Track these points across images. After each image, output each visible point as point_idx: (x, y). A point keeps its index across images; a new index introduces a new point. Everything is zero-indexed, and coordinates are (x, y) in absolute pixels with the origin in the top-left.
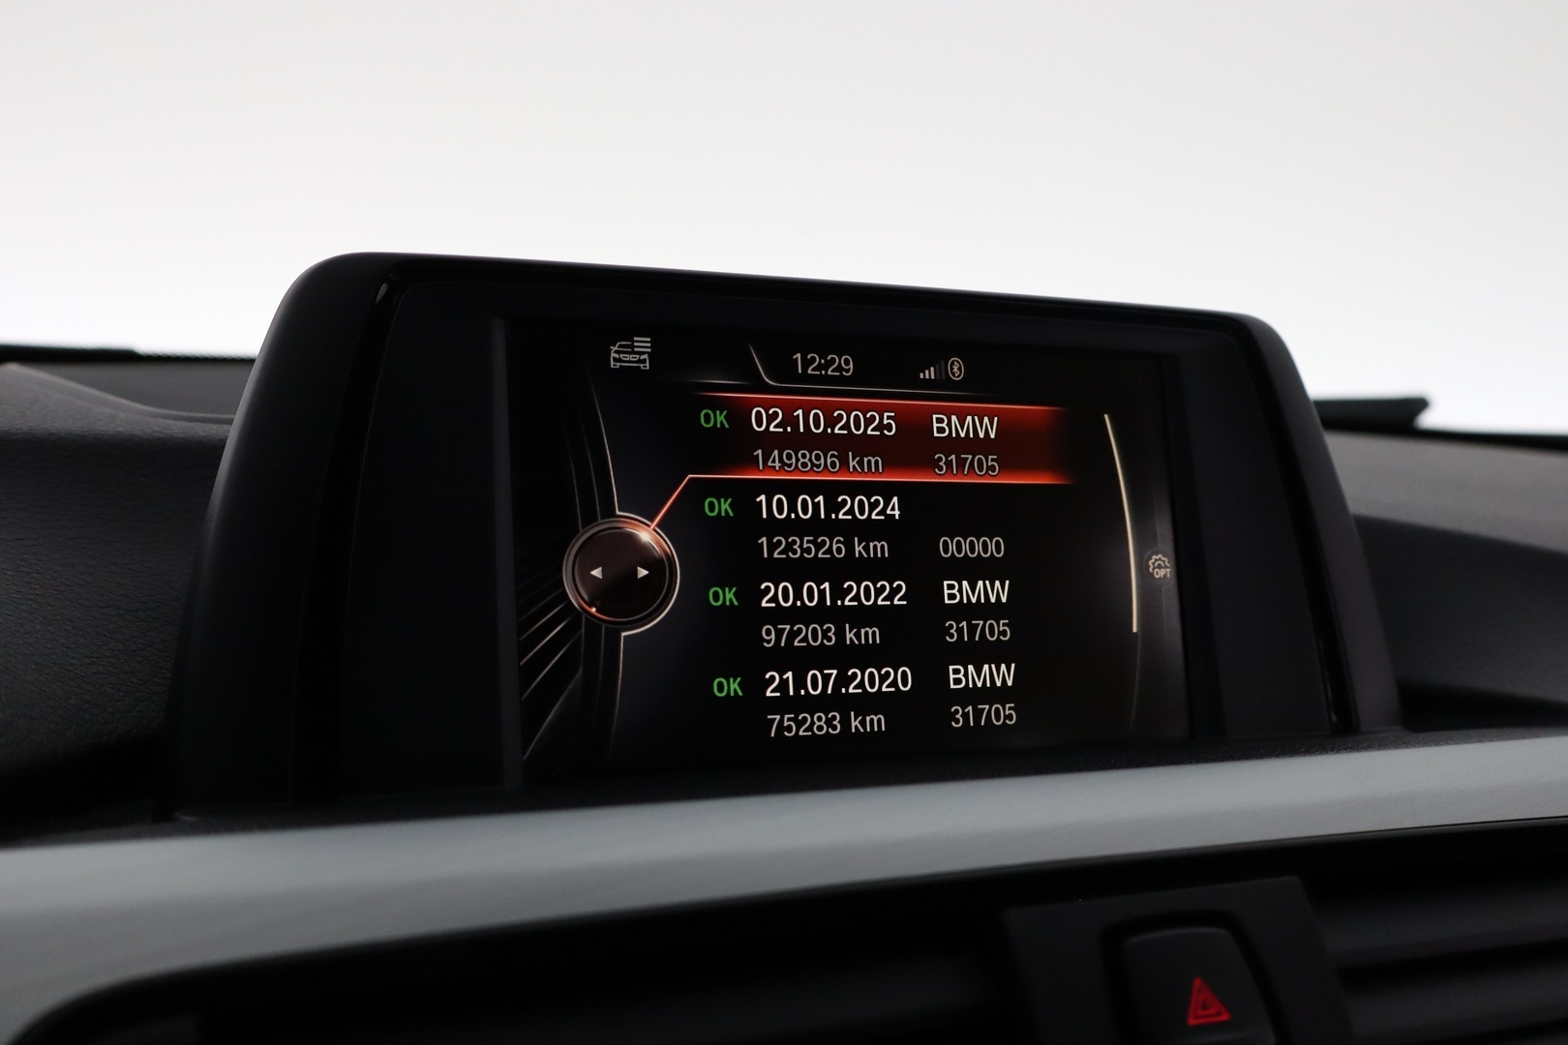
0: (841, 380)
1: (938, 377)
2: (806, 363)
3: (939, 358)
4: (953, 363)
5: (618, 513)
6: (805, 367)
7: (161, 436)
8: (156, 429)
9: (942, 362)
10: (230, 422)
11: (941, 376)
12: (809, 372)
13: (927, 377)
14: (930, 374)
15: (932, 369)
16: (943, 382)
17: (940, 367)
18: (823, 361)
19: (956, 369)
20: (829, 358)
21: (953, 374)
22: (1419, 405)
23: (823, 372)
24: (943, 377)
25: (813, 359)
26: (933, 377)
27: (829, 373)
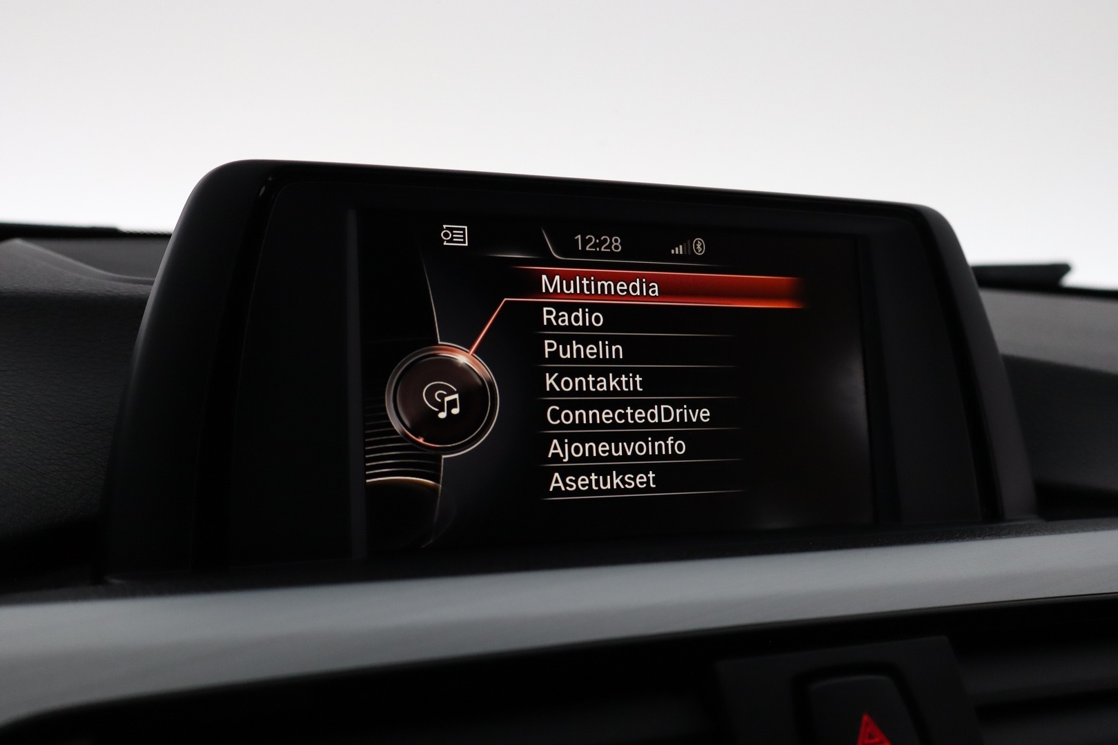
0: (612, 255)
1: (685, 253)
2: (585, 243)
3: (686, 239)
4: (697, 242)
5: (440, 343)
6: (584, 246)
7: (111, 294)
8: (108, 289)
9: (689, 242)
10: (151, 283)
11: (687, 251)
12: (587, 249)
13: (677, 253)
14: (679, 250)
15: (681, 247)
16: (689, 256)
17: (687, 245)
18: (598, 241)
19: (699, 246)
20: (602, 238)
21: (697, 251)
22: (1063, 269)
23: (598, 249)
24: (689, 253)
25: (591, 239)
26: (681, 253)
27: (602, 250)
